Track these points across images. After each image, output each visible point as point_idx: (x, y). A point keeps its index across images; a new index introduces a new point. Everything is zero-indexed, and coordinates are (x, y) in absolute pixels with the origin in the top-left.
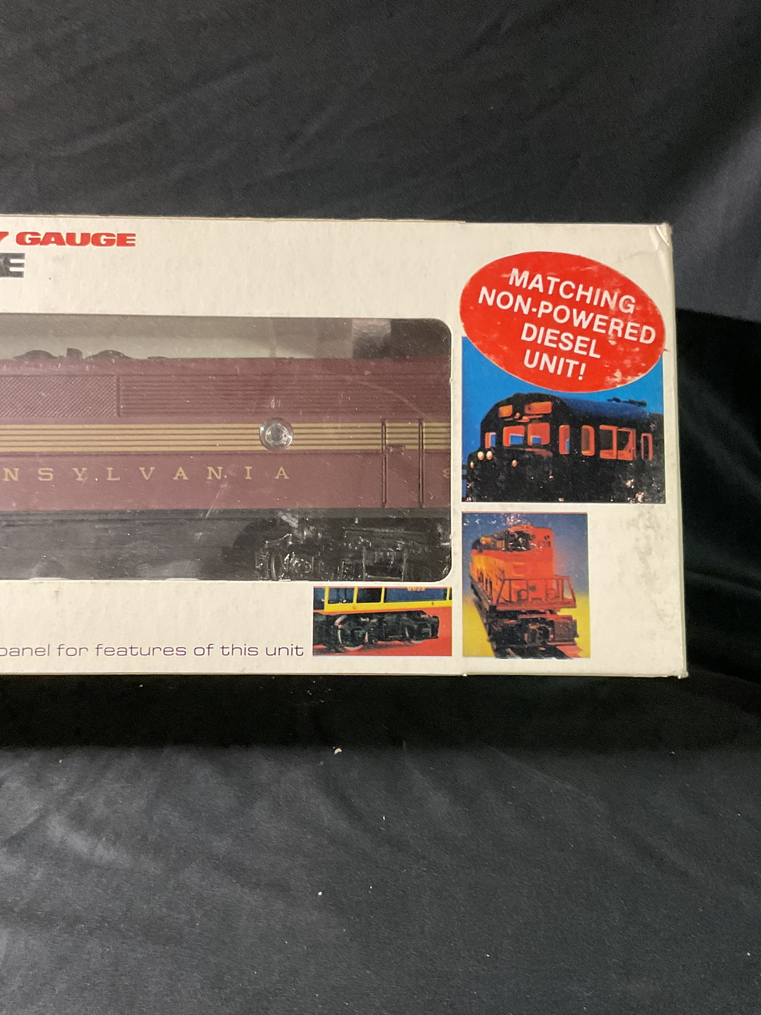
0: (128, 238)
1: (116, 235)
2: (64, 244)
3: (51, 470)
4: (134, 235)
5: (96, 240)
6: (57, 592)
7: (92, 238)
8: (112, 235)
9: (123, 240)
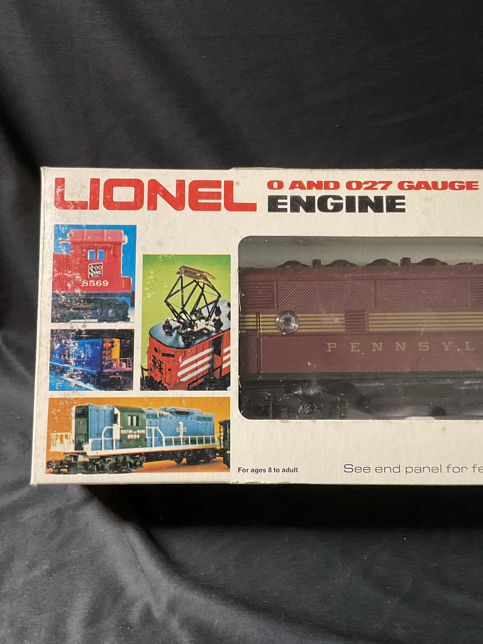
0: (473, 184)
1: (465, 182)
2: (430, 189)
3: (427, 343)
4: (477, 182)
5: (452, 185)
6: (443, 428)
7: (449, 184)
8: (463, 183)
9: (470, 186)
